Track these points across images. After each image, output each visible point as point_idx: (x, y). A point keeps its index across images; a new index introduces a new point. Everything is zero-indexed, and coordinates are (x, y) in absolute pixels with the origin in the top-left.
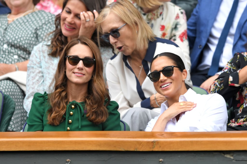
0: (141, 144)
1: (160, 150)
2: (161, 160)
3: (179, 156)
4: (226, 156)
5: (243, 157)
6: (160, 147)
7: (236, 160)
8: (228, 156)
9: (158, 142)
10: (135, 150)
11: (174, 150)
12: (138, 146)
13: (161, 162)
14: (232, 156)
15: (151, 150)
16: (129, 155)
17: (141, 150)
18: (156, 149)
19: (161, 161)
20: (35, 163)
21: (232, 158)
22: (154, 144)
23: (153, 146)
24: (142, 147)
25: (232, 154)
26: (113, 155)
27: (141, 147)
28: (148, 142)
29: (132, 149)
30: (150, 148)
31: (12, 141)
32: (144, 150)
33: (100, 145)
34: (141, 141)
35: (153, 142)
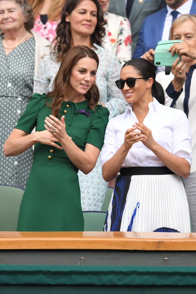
0: (148, 244)
1: (165, 249)
2: (166, 258)
3: (182, 255)
6: (165, 247)
9: (163, 243)
10: (143, 250)
11: (177, 249)
12: (145, 246)
13: (166, 261)
15: (157, 249)
16: (137, 254)
17: (148, 249)
18: (161, 249)
19: (166, 260)
22: (159, 244)
23: (159, 246)
24: (149, 247)
26: (123, 254)
27: (147, 246)
28: (154, 242)
29: (140, 249)
30: (156, 248)
31: (32, 240)
32: (150, 250)
33: (110, 245)
34: (147, 242)
35: (158, 242)
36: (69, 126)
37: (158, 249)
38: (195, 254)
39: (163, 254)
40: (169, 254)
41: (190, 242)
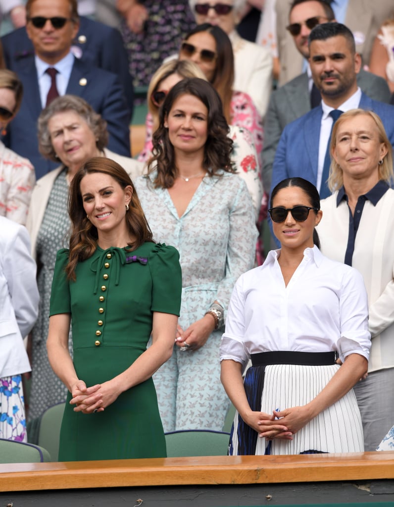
0: (240, 473)
1: (267, 481)
2: (269, 496)
3: (295, 490)
4: (359, 488)
5: (384, 489)
6: (267, 477)
7: (374, 494)
8: (363, 488)
9: (263, 471)
10: (232, 483)
11: (286, 481)
12: (236, 477)
13: (269, 500)
14: (369, 488)
15: (254, 482)
16: (224, 491)
17: (240, 483)
18: (260, 481)
19: (269, 498)
20: (93, 506)
21: (368, 490)
22: (258, 473)
23: (257, 477)
24: (241, 478)
25: (368, 485)
26: (202, 491)
27: (239, 477)
28: (250, 471)
29: (227, 482)
30: (253, 479)
32: (244, 483)
33: (182, 478)
34: (239, 470)
35: (256, 470)
36: (117, 285)
37: (256, 481)
38: (314, 487)
39: (265, 489)
40: (273, 489)
41: (305, 468)
